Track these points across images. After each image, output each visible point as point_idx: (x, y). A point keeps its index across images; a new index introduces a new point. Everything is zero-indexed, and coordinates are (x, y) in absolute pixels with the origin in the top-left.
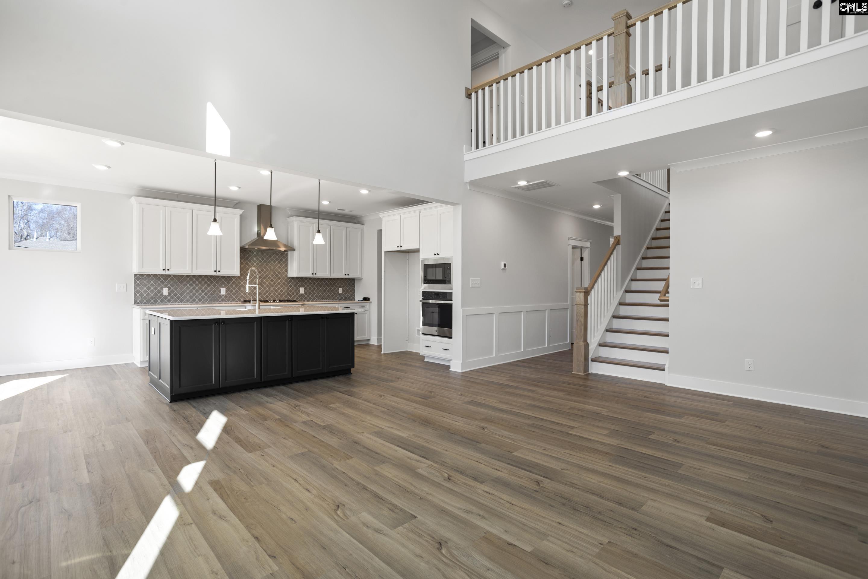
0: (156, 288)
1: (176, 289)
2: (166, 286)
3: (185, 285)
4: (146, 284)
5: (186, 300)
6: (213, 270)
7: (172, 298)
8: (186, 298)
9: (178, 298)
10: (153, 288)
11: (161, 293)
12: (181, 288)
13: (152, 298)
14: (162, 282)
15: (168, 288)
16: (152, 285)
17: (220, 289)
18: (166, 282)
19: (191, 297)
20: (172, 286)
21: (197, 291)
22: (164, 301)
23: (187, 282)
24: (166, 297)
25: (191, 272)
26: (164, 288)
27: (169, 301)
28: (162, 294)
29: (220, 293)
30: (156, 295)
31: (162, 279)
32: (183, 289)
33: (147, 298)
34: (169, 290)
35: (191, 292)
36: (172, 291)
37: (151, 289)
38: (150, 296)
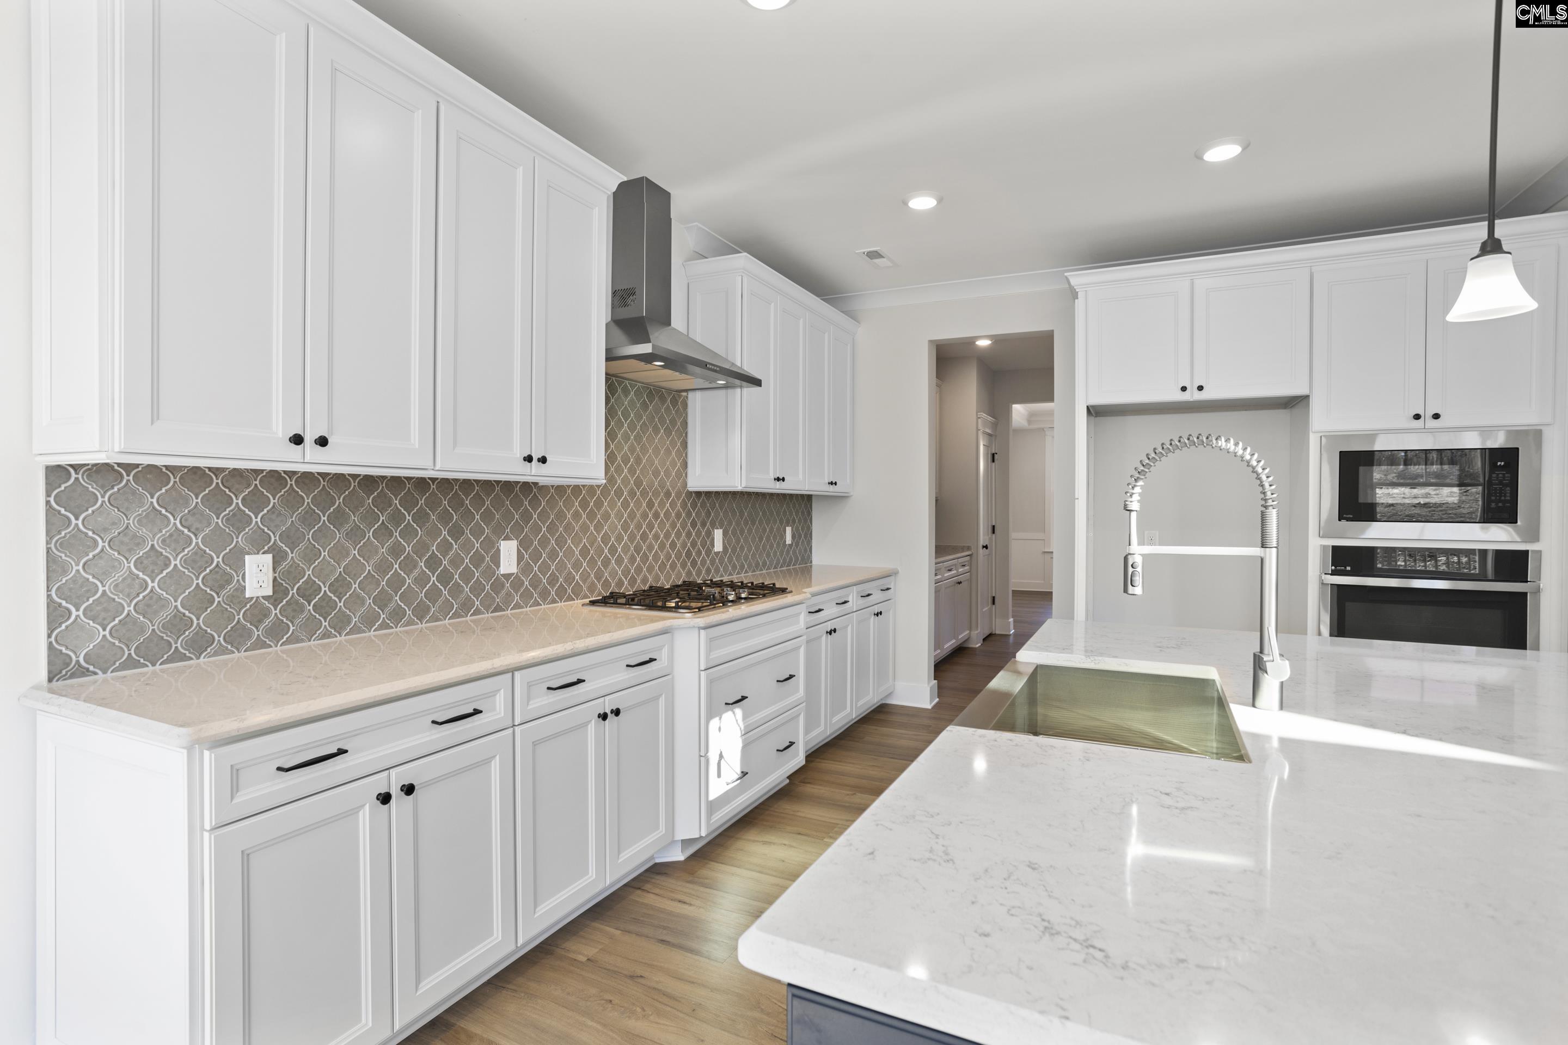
0: (197, 561)
1: (311, 555)
2: (258, 544)
3: (355, 534)
4: (135, 536)
5: (361, 617)
6: (518, 455)
7: (294, 609)
8: (363, 603)
9: (324, 607)
10: (185, 561)
11: (230, 588)
12: (339, 553)
13: (178, 624)
14: (237, 521)
15: (269, 557)
16: (176, 540)
17: (498, 550)
18: (256, 520)
19: (382, 601)
20: (291, 538)
21: (409, 565)
22: (250, 636)
23: (363, 518)
24: (258, 611)
25: (429, 464)
26: (247, 557)
27: (276, 632)
28: (238, 596)
29: (498, 566)
30: (201, 601)
31: (238, 501)
32: (348, 554)
33: (142, 630)
34: (274, 569)
35: (383, 567)
36: (293, 573)
37: (167, 565)
38: (165, 615)
